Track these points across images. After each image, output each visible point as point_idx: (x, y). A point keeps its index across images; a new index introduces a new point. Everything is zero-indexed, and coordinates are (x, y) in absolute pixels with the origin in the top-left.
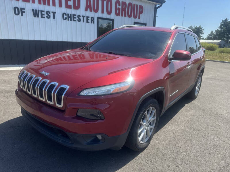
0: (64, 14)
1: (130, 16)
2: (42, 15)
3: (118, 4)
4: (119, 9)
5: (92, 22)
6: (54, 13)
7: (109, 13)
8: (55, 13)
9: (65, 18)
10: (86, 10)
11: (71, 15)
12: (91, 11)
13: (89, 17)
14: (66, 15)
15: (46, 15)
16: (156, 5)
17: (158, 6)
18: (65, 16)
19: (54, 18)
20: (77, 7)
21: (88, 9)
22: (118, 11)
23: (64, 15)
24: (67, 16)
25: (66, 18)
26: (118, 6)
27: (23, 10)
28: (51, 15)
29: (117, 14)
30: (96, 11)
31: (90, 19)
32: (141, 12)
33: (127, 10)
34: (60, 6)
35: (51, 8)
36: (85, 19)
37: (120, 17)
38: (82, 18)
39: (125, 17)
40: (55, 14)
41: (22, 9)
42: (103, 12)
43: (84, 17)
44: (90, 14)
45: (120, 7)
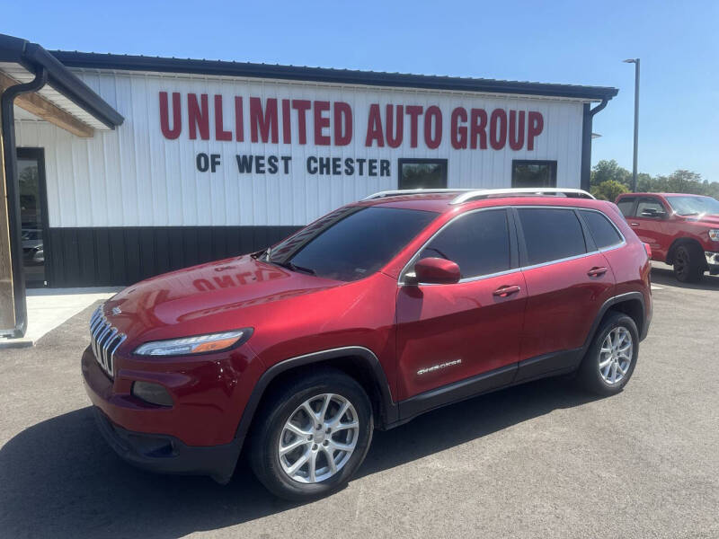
0: (311, 159)
1: (498, 146)
2: (259, 165)
3: (459, 119)
4: (463, 130)
5: (385, 171)
6: (287, 159)
7: (433, 144)
8: (290, 158)
9: (312, 169)
10: (368, 143)
11: (328, 159)
12: (381, 144)
13: (375, 161)
14: (316, 161)
15: (267, 166)
16: (587, 106)
17: (593, 106)
18: (313, 165)
19: (286, 171)
20: (343, 140)
21: (375, 142)
22: (459, 137)
23: (312, 162)
24: (318, 165)
25: (316, 169)
26: (460, 124)
27: (217, 160)
28: (281, 164)
29: (458, 145)
30: (395, 143)
31: (378, 165)
32: (535, 132)
33: (487, 129)
34: (303, 140)
35: (280, 149)
36: (366, 166)
37: (467, 151)
38: (356, 166)
39: (485, 151)
40: (289, 162)
41: (214, 157)
42: (414, 144)
43: (361, 161)
44: (379, 153)
45: (468, 124)
